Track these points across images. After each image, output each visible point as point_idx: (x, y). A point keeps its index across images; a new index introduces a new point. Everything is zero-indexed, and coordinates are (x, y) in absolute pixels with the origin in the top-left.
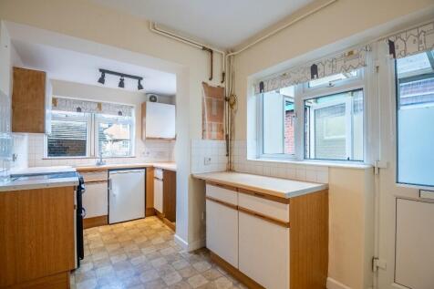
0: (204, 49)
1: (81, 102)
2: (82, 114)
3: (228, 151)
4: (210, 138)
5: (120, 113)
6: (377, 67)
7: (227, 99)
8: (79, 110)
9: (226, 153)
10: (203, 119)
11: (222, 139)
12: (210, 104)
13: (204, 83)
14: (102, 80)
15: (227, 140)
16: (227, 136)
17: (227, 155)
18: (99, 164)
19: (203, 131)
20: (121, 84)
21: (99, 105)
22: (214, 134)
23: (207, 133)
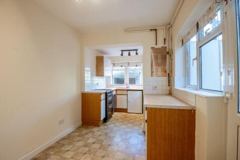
0: (151, 30)
1: (122, 63)
2: (123, 68)
3: (169, 83)
4: (157, 76)
5: (136, 66)
6: (226, 13)
7: (168, 53)
8: (122, 66)
9: (168, 84)
10: (152, 66)
11: (165, 76)
12: (156, 58)
13: (152, 48)
14: (122, 55)
15: (169, 76)
16: (169, 74)
17: (169, 85)
18: (127, 88)
19: (152, 72)
20: (129, 54)
21: (128, 63)
22: (160, 73)
23: (154, 74)
